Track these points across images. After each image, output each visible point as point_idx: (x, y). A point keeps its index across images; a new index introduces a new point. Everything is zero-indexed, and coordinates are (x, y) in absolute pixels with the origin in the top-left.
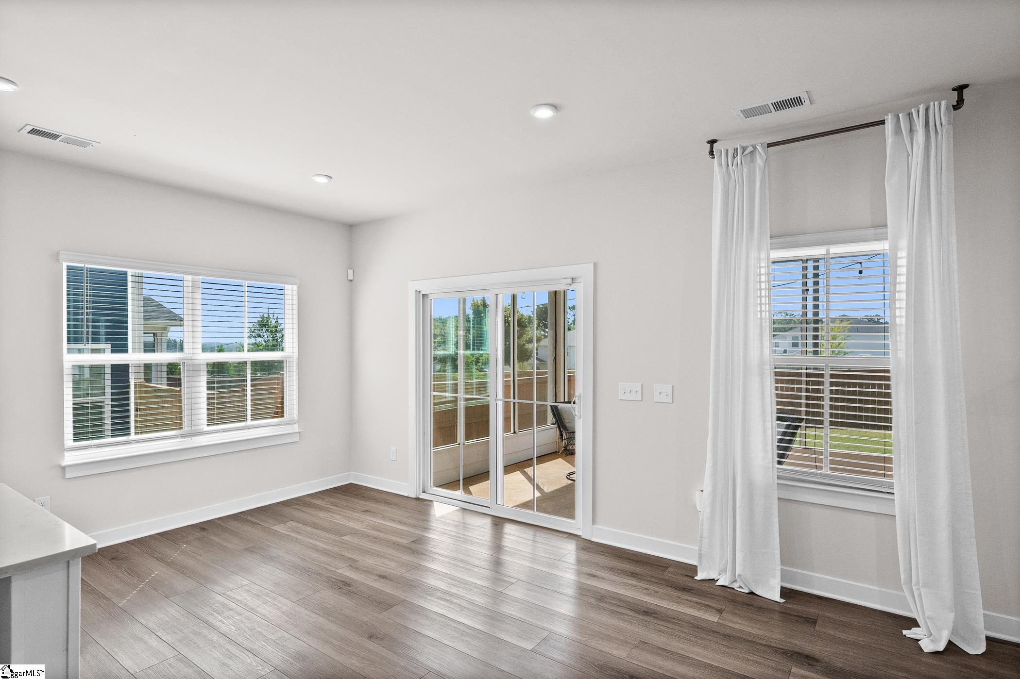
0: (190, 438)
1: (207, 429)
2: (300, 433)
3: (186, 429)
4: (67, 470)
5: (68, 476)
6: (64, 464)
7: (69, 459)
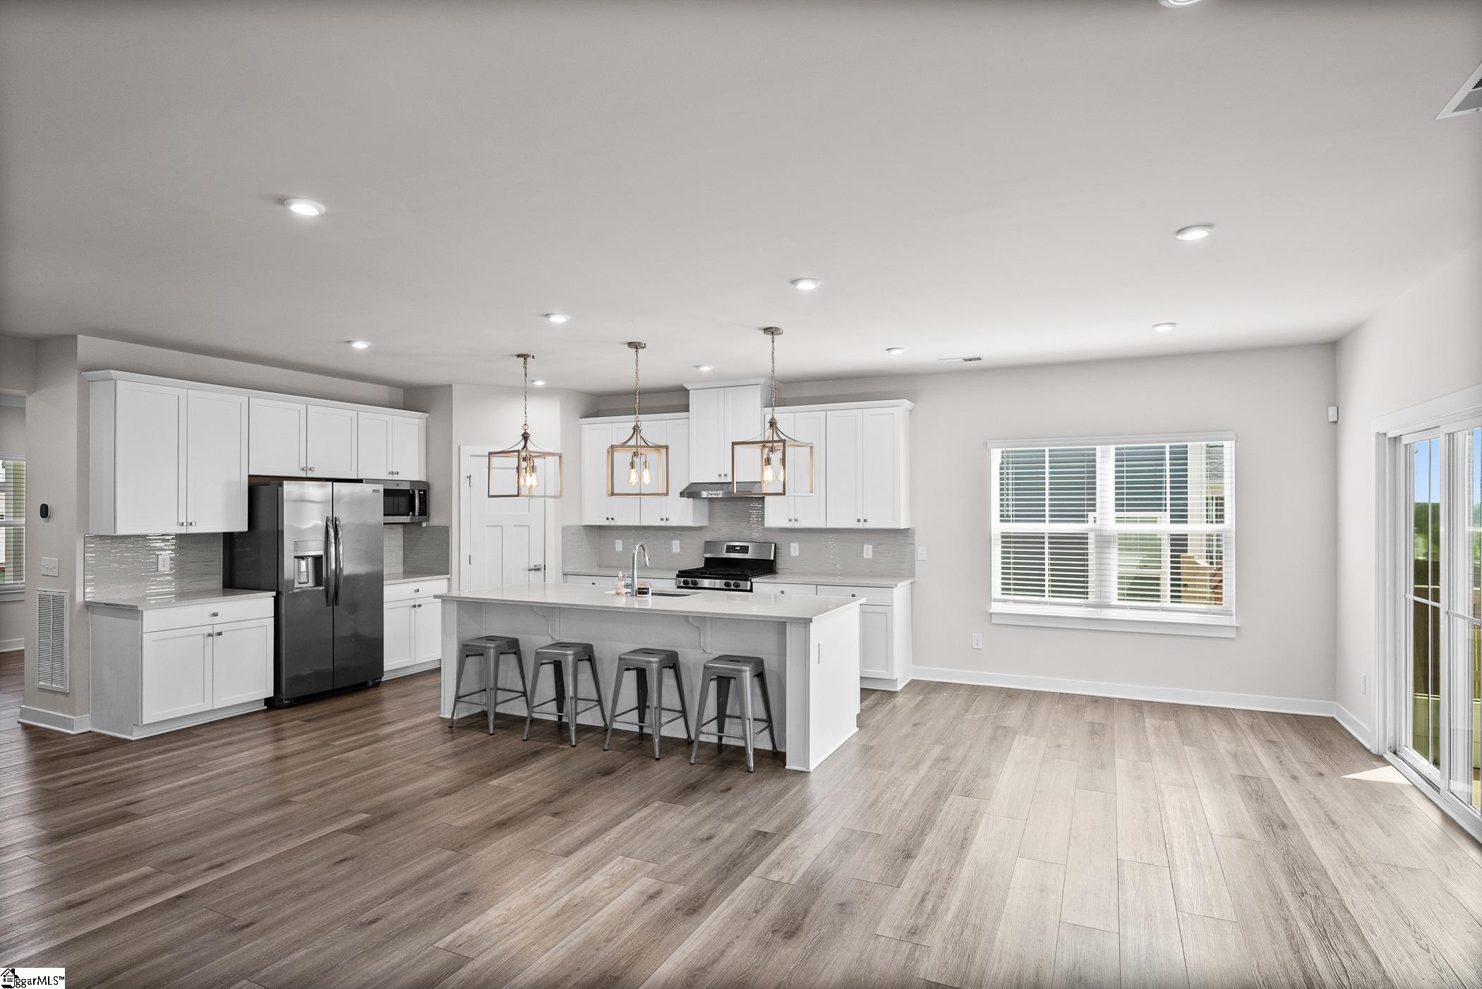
0: (1099, 610)
1: (1115, 602)
2: (1237, 627)
3: (1092, 598)
4: (993, 615)
5: (993, 622)
6: (991, 611)
7: (996, 608)
